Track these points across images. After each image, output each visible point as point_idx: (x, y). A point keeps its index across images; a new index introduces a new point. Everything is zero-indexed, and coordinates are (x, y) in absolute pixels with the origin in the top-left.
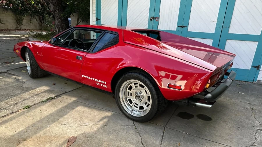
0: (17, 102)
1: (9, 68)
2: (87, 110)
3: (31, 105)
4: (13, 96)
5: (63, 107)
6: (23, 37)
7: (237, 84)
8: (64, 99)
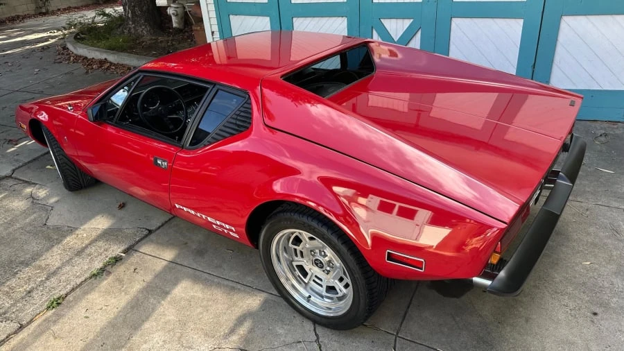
0: (32, 285)
1: (17, 161)
2: (200, 294)
3: (63, 293)
4: (22, 263)
5: (141, 291)
6: (52, 38)
7: (595, 133)
8: (146, 257)
